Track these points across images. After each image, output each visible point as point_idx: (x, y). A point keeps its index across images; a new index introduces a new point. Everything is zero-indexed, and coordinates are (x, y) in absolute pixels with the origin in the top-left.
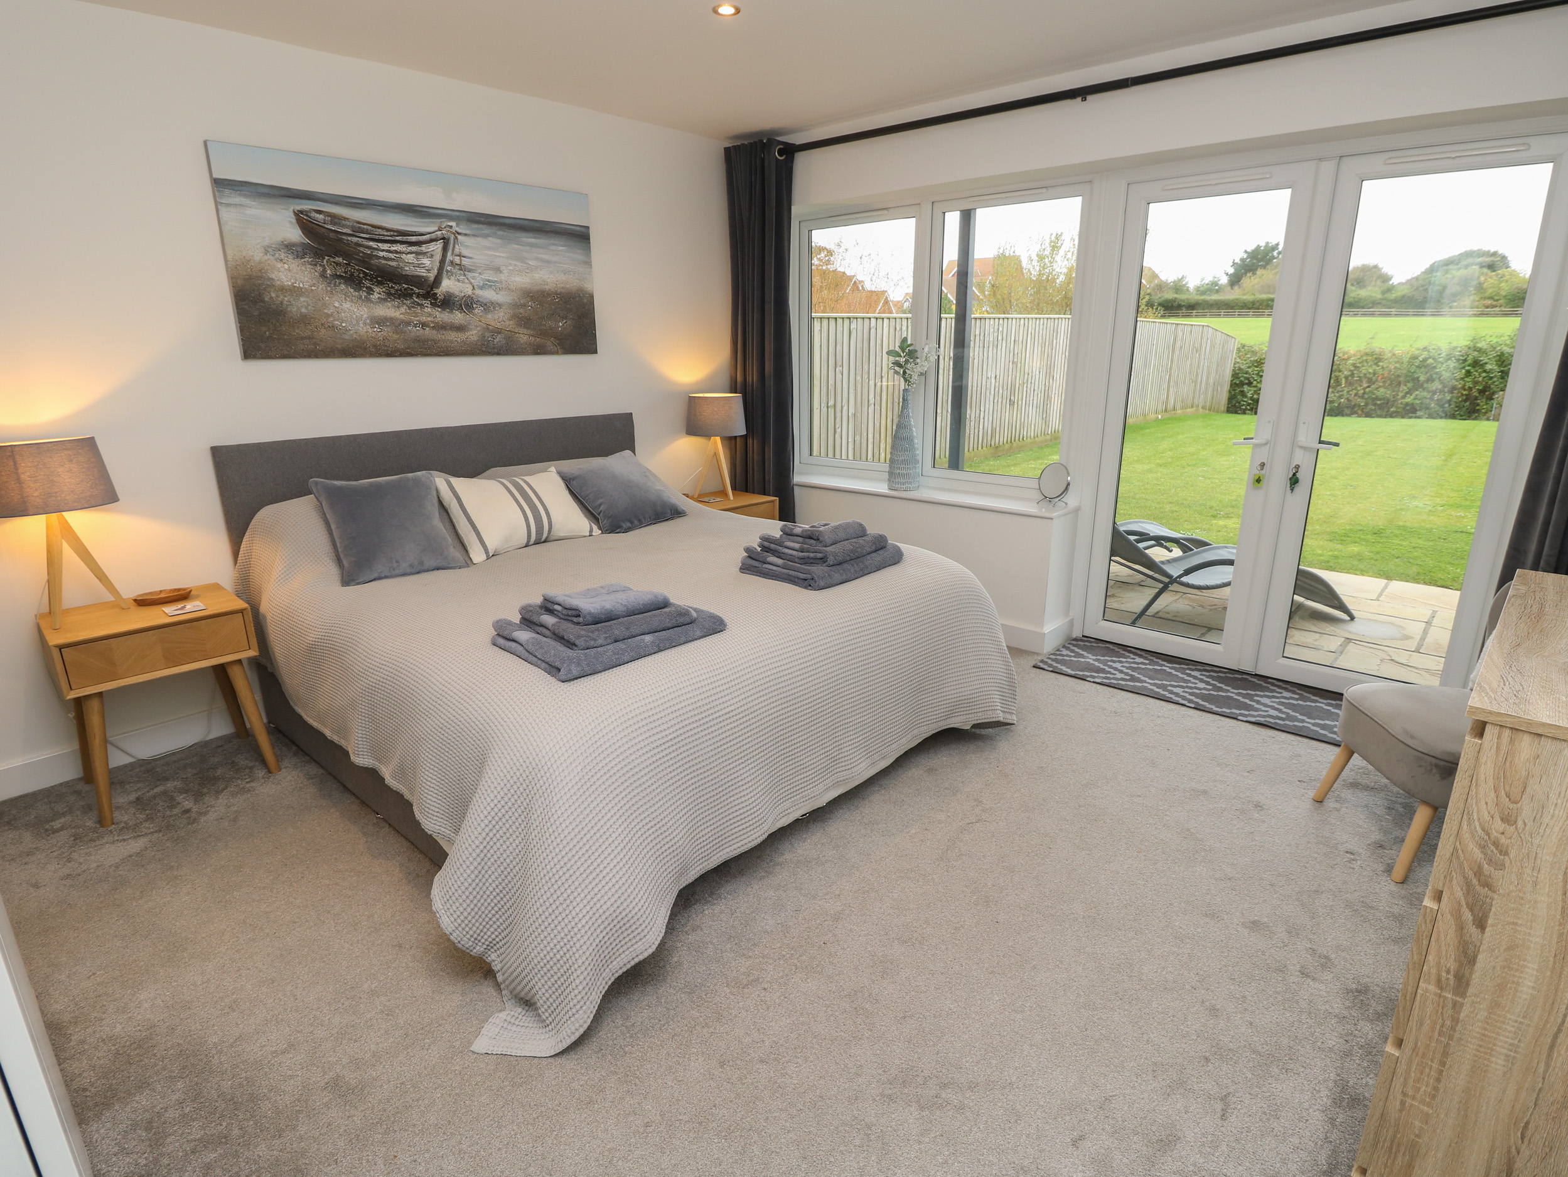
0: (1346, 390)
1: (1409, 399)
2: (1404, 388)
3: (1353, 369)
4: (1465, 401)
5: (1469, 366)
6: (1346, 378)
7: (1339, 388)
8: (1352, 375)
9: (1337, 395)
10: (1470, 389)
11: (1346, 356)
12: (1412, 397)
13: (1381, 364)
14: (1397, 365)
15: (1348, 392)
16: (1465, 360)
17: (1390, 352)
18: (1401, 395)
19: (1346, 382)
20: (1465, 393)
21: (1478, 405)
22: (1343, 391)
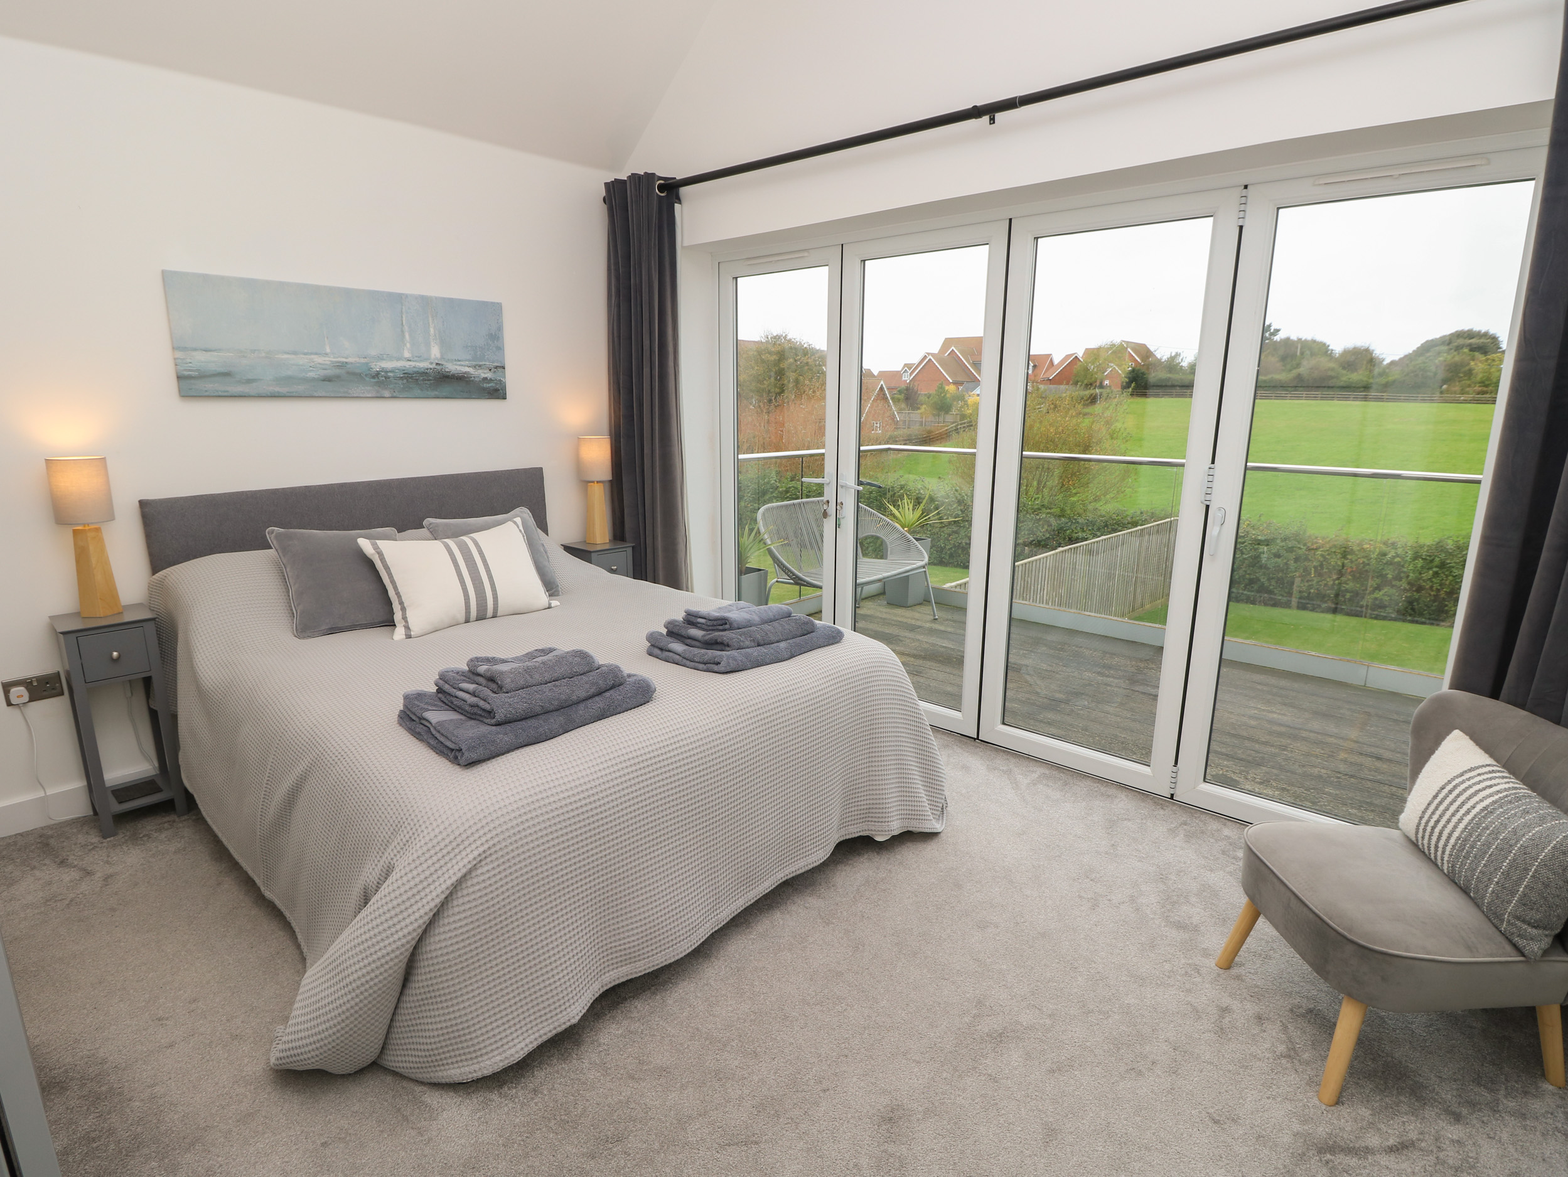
0: (1316, 580)
1: (1378, 595)
2: (1371, 583)
3: (1322, 559)
4: (1434, 601)
5: (1436, 567)
6: (1315, 567)
7: (1308, 578)
8: (1321, 566)
9: (1306, 584)
10: (1438, 590)
11: (1315, 547)
12: (1381, 593)
13: (1349, 557)
14: (1365, 560)
15: (1318, 582)
16: (1432, 561)
17: (1359, 545)
18: (1370, 589)
19: (1315, 572)
20: (1432, 593)
21: (1446, 606)
22: (1313, 580)
